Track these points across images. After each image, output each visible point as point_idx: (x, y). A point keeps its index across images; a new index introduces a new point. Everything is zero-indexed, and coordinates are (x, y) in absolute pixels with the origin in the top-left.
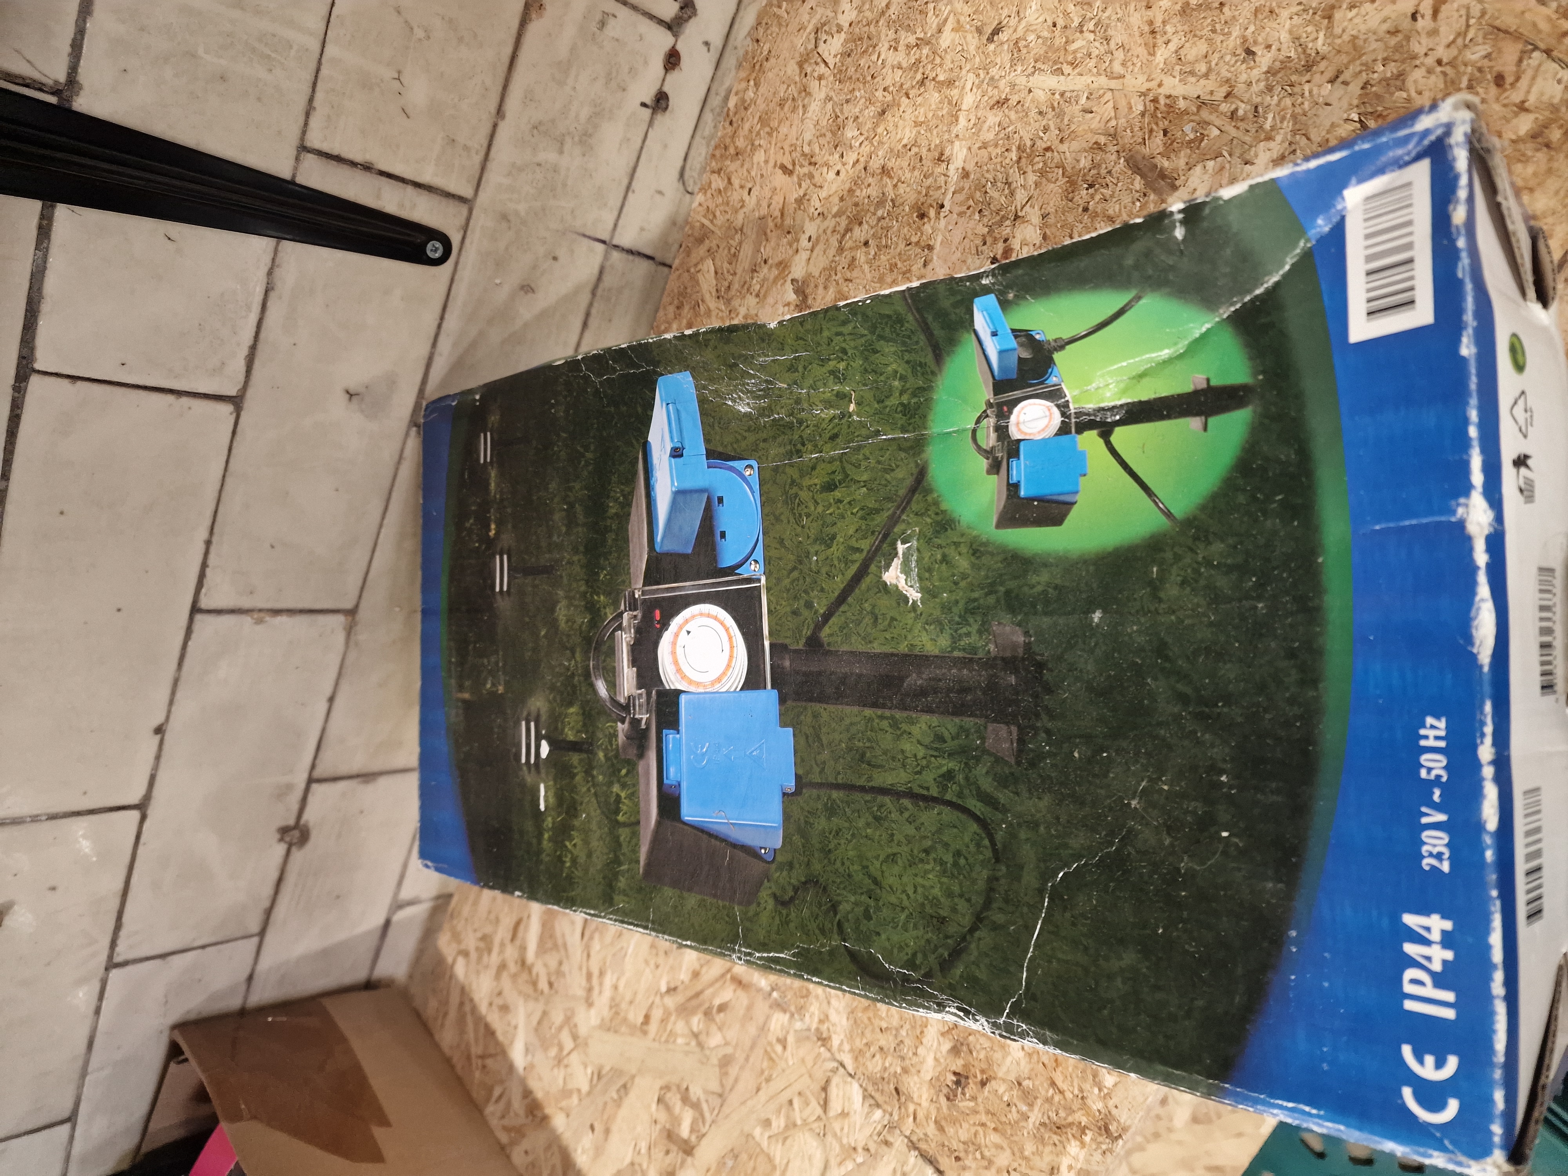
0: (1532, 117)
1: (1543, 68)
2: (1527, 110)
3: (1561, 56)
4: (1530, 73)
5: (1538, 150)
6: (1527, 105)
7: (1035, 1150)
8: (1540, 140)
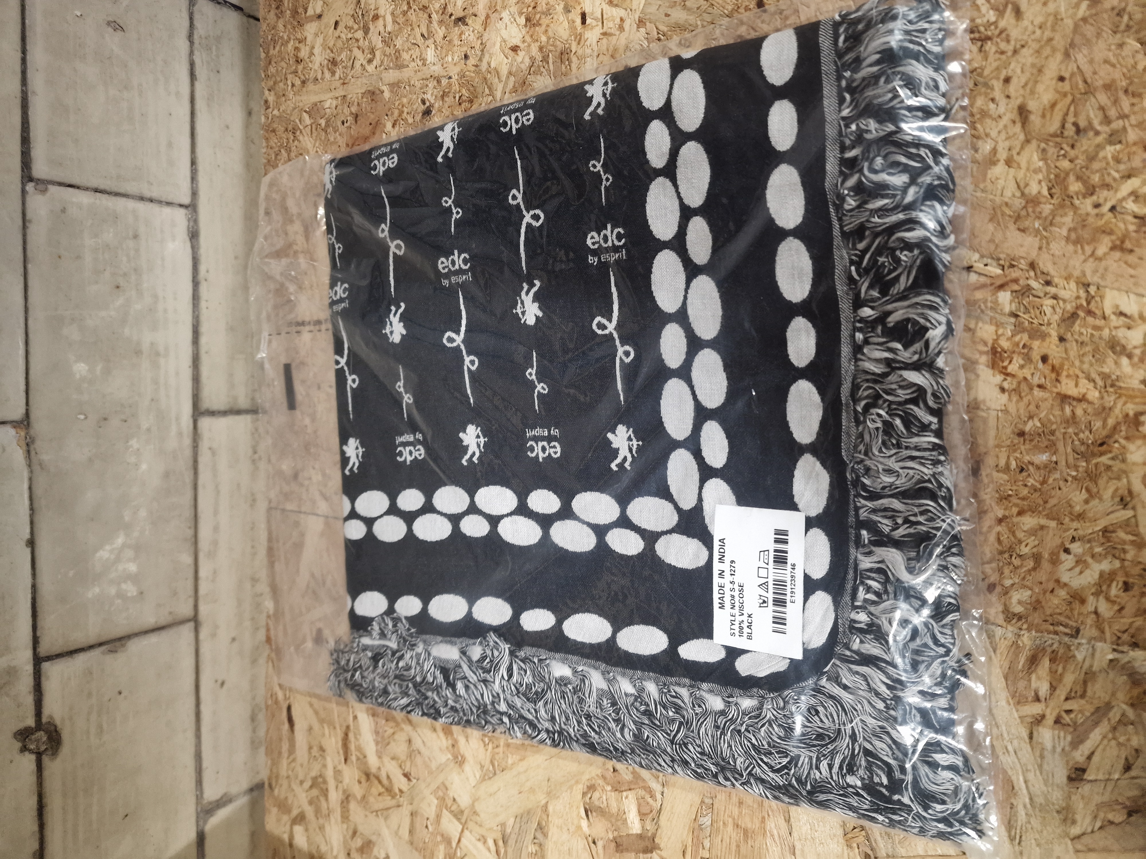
7: (1084, 495)
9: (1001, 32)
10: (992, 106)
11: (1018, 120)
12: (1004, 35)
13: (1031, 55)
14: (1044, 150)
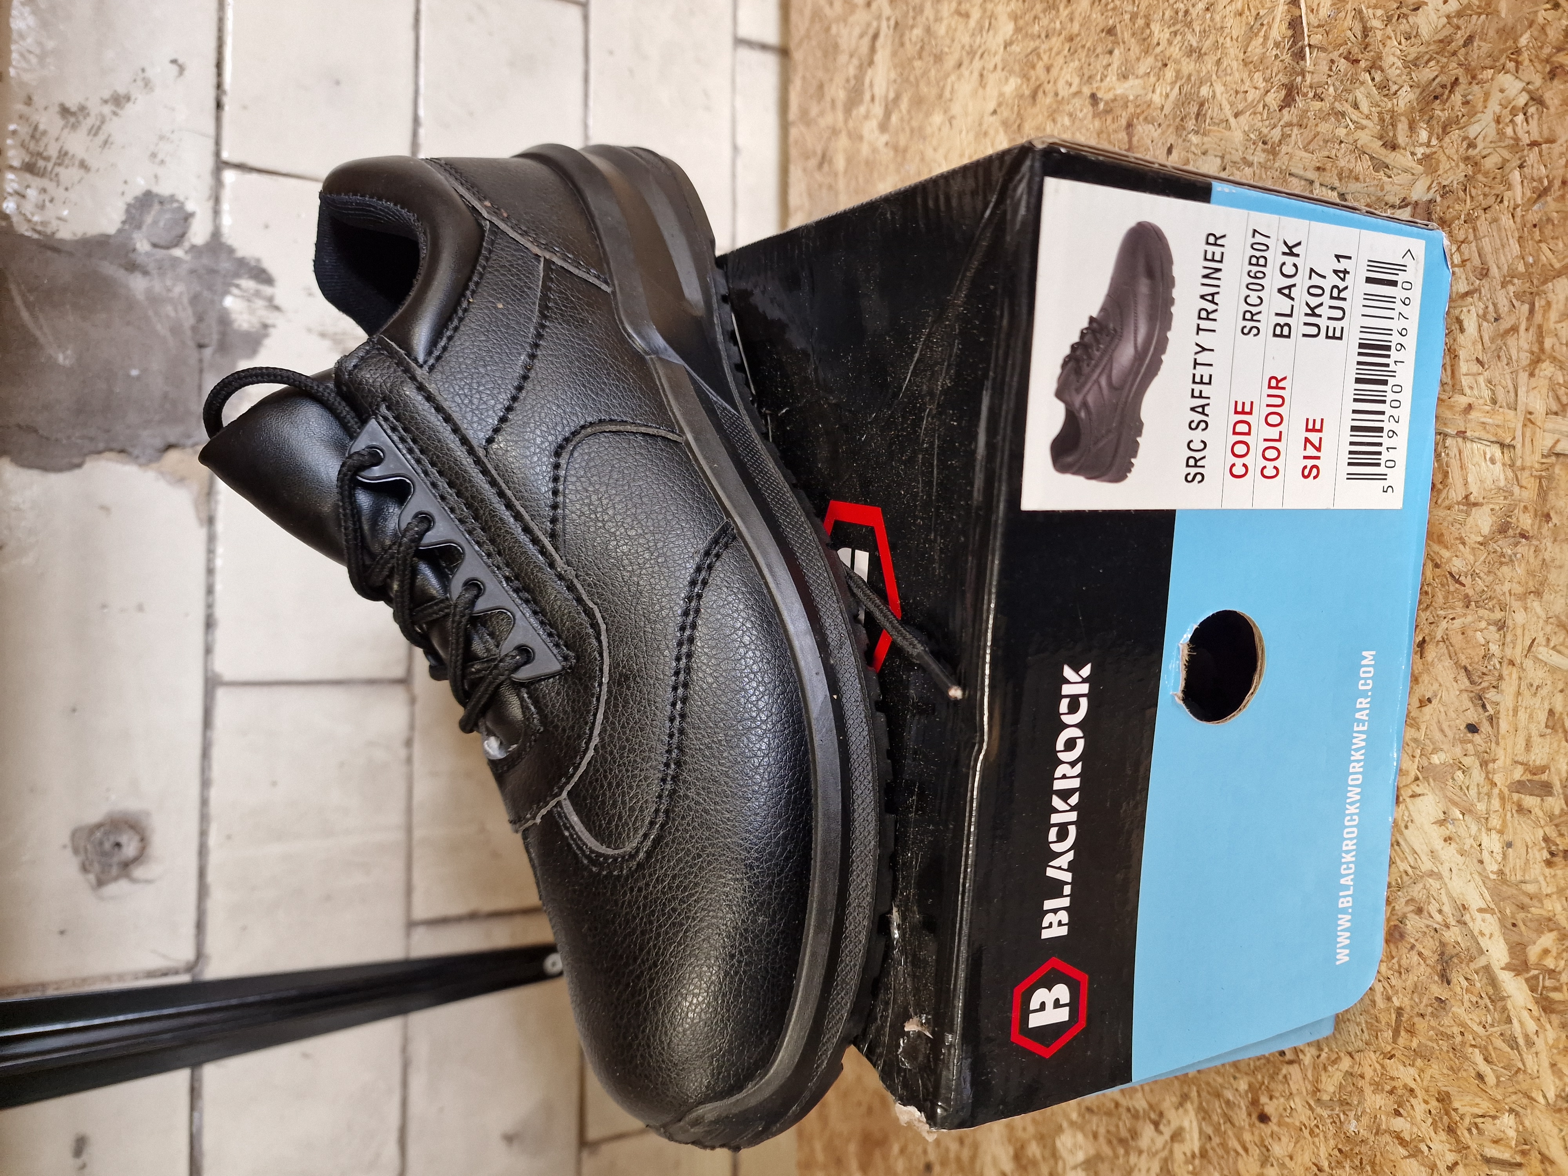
0: (1486, 509)
1: (1465, 453)
2: (1475, 504)
3: (1477, 434)
4: (1455, 465)
5: (1516, 544)
6: (1472, 498)
8: (1511, 532)
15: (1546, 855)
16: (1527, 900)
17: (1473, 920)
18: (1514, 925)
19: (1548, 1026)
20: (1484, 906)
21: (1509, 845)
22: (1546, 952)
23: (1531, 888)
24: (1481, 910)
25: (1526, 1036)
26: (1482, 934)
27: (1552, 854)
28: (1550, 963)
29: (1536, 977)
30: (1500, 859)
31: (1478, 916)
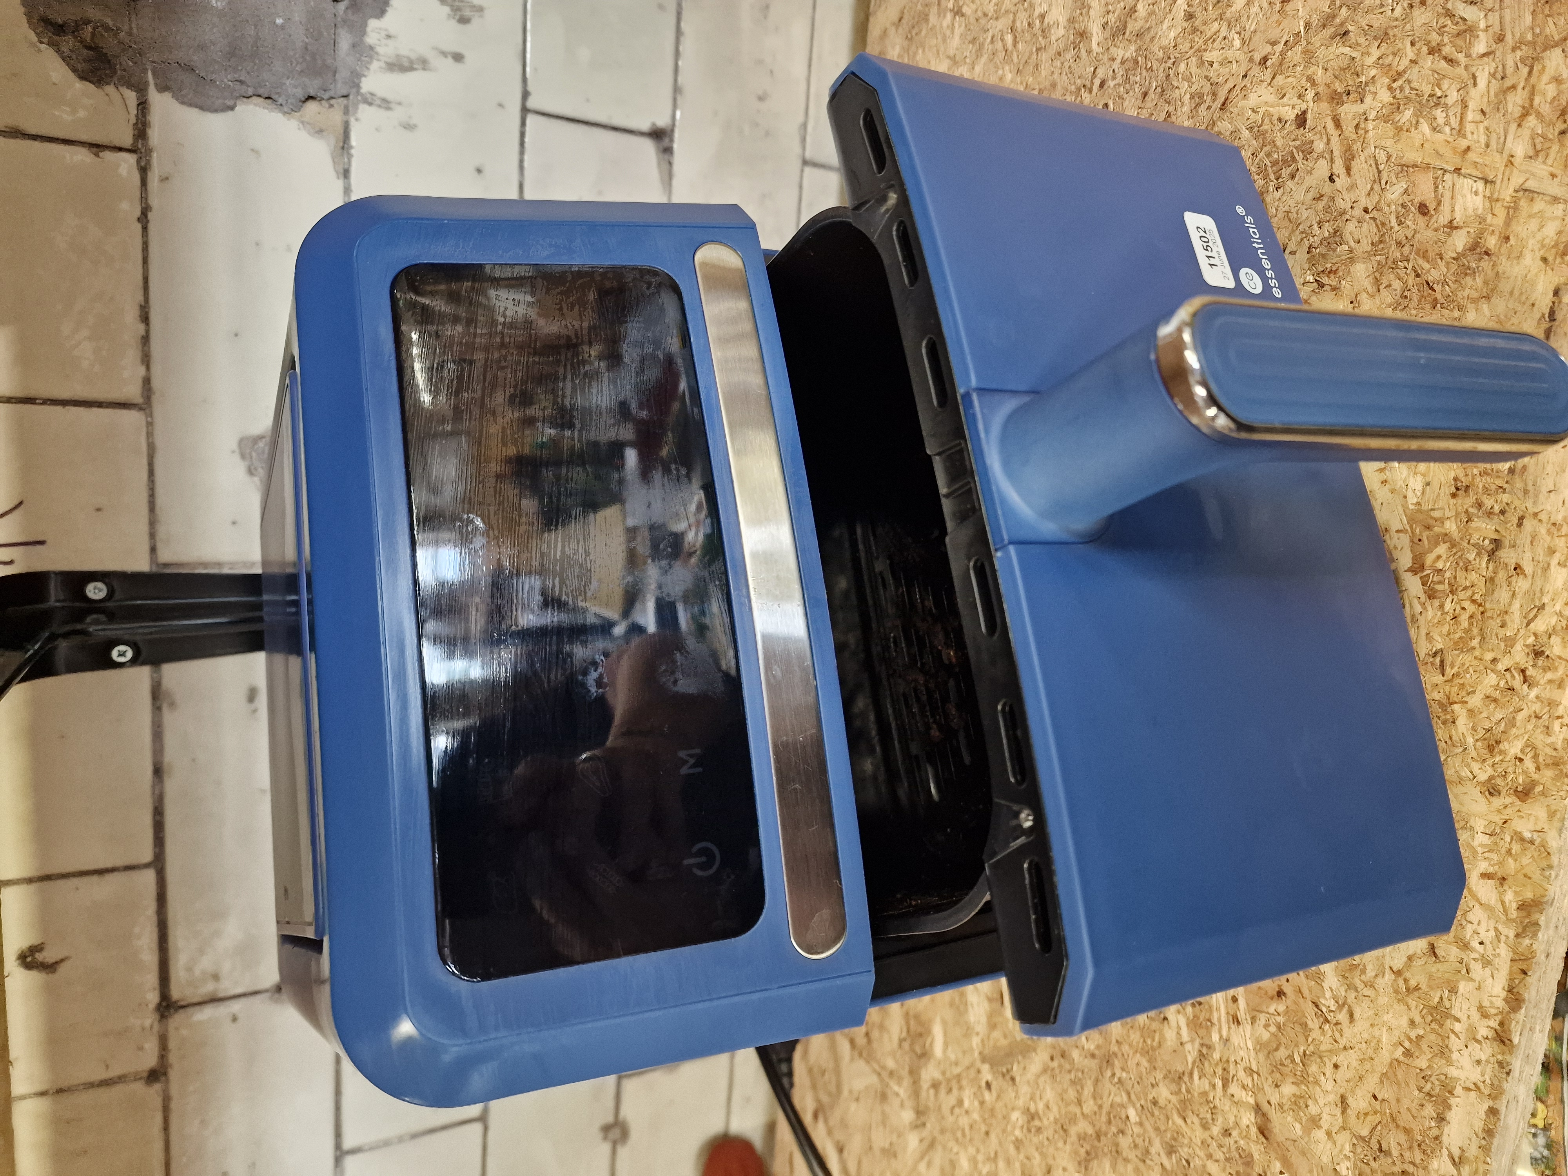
9: (1337, 1024)
10: (1322, 1077)
11: (1339, 1105)
12: (1339, 1027)
13: (1357, 1060)
14: (1354, 1144)
15: (1453, 490)
16: (1432, 522)
17: (1391, 538)
18: (1420, 540)
19: (1430, 608)
20: (1401, 528)
21: (1428, 484)
22: (1439, 557)
23: (1436, 514)
24: (1398, 531)
25: (1413, 616)
26: (1396, 548)
27: (1457, 489)
28: (1440, 565)
29: (1428, 575)
30: (1419, 494)
31: (1396, 535)
